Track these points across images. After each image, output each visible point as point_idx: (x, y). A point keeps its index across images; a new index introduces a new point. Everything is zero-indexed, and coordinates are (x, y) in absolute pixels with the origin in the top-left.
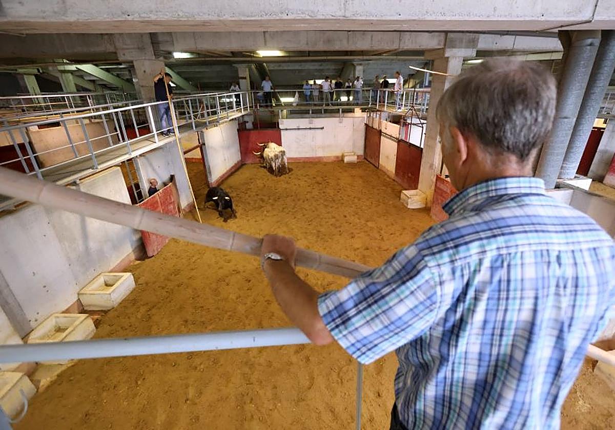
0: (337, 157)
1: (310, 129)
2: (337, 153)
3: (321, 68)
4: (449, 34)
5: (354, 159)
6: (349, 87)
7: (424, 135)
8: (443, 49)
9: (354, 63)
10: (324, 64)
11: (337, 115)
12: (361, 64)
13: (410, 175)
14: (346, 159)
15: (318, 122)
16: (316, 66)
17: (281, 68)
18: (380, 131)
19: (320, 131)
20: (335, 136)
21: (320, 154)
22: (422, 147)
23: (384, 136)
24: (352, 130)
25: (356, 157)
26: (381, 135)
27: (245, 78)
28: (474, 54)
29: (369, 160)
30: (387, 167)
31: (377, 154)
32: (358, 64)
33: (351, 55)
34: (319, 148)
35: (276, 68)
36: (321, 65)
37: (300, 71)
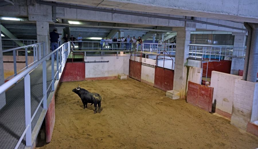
0: (115, 77)
1: (102, 62)
2: (116, 74)
3: (99, 31)
4: (186, 22)
5: (126, 77)
6: (119, 41)
7: (174, 64)
8: (185, 27)
9: (120, 30)
10: (100, 30)
11: (116, 55)
12: (123, 31)
13: (166, 83)
14: (122, 78)
15: (106, 58)
16: (96, 31)
17: (77, 30)
18: (141, 63)
19: (107, 63)
20: (114, 66)
21: (106, 75)
22: (173, 69)
23: (144, 65)
24: (123, 63)
25: (127, 76)
26: (141, 65)
27: (61, 34)
28: (195, 30)
29: (133, 77)
30: (147, 81)
31: (139, 74)
32: (122, 31)
33: (118, 26)
34: (105, 72)
35: (74, 30)
36: (99, 30)
37: (86, 32)
